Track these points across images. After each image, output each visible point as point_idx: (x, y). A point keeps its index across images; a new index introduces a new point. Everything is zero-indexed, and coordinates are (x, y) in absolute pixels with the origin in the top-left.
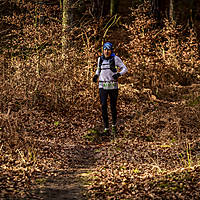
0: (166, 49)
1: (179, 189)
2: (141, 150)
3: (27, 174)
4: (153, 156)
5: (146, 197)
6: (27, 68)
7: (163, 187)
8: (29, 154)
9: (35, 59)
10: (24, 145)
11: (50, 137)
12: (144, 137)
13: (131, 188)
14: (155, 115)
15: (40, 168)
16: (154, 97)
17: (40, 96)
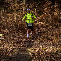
0: (55, 12)
1: (58, 54)
2: (46, 42)
3: (12, 49)
4: (50, 44)
5: (48, 56)
6: (13, 16)
7: (53, 54)
8: (12, 43)
9: (15, 14)
10: (11, 40)
11: (19, 37)
12: (47, 38)
13: (43, 54)
14: (51, 32)
15: (16, 47)
16: (51, 26)
17: (16, 25)
